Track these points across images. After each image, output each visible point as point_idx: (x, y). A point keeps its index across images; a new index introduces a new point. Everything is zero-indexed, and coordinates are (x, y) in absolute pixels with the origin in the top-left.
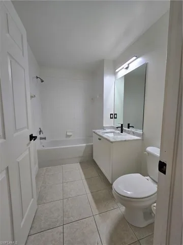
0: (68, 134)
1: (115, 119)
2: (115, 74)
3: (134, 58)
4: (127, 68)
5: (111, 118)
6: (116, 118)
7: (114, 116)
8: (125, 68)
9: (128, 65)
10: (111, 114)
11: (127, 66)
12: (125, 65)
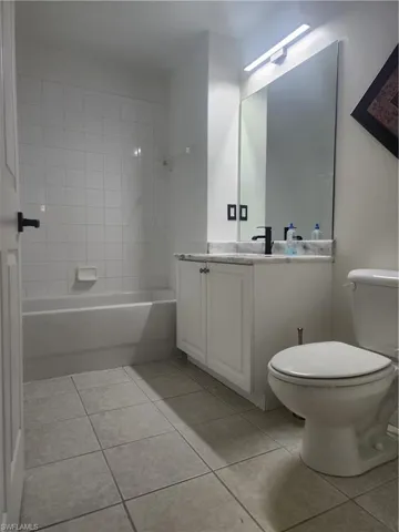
0: (82, 277)
1: (243, 222)
2: (240, 79)
3: (305, 27)
4: (280, 61)
5: (230, 218)
6: (245, 219)
7: (237, 213)
8: (273, 59)
9: (285, 48)
10: (230, 206)
11: (281, 53)
12: (275, 51)
